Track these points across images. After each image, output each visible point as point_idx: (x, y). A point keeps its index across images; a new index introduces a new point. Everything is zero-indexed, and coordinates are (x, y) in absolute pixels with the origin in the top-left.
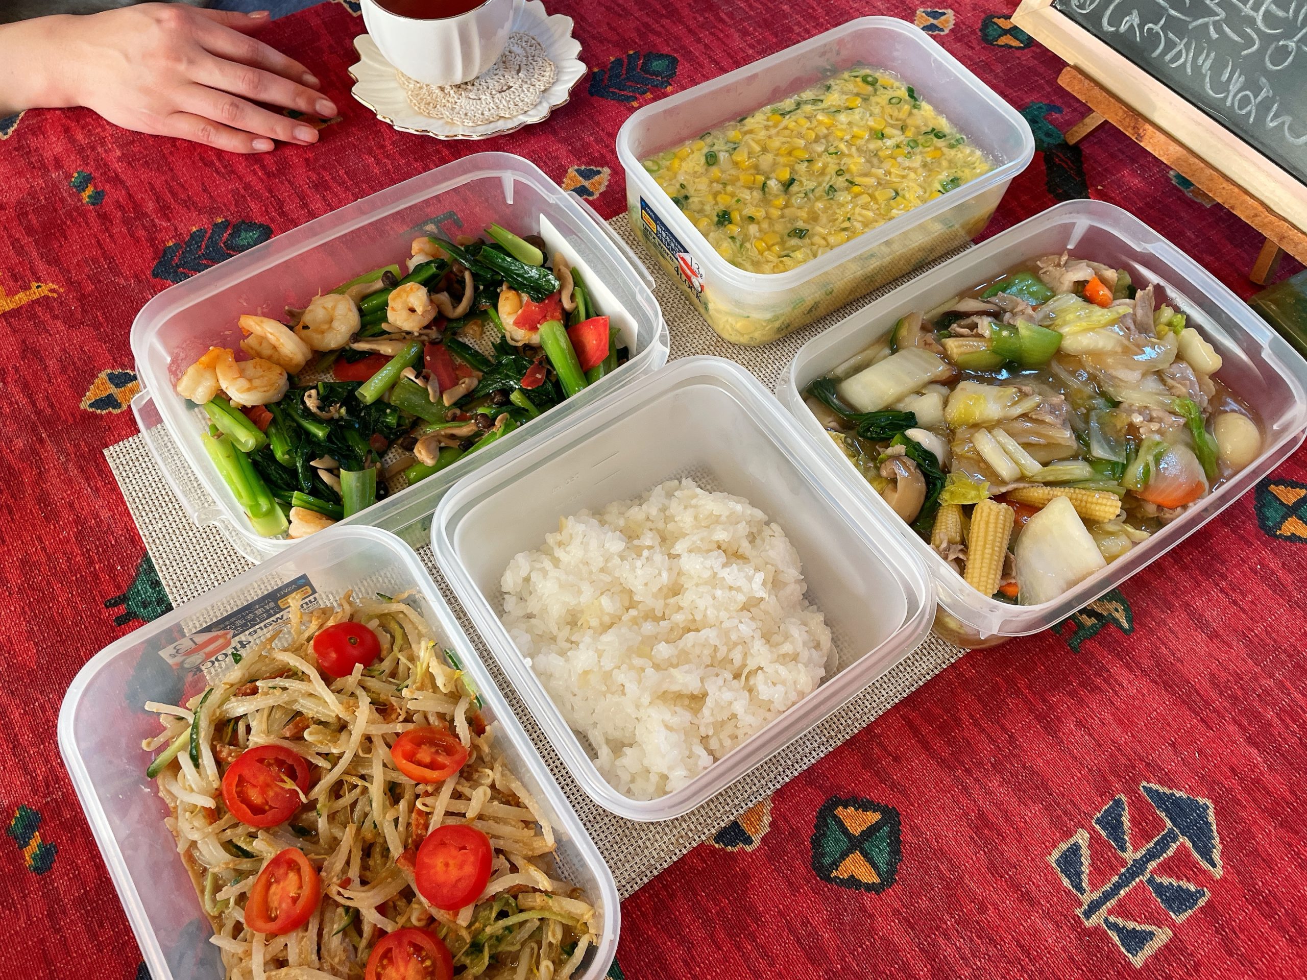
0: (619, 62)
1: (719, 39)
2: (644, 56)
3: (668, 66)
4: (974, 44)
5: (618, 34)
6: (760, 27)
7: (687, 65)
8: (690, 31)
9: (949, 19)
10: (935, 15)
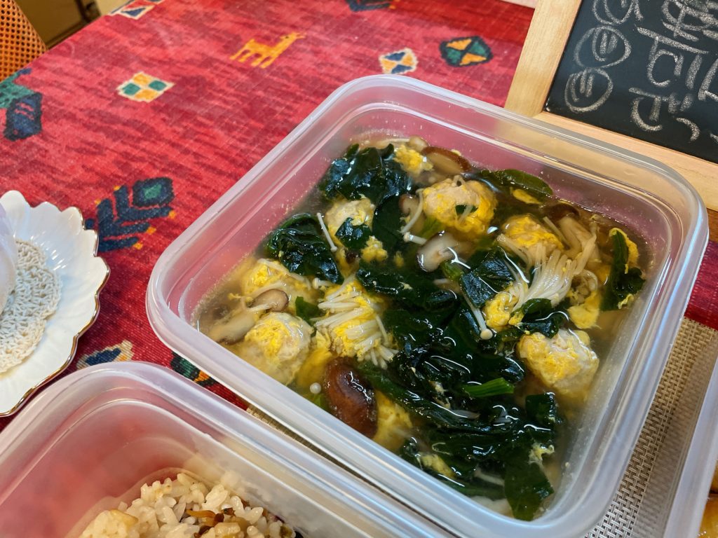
0: (106, 203)
1: (206, 143)
2: (133, 188)
3: (162, 190)
4: (444, 70)
5: (97, 174)
6: (243, 117)
7: (182, 181)
8: (173, 145)
9: (410, 57)
10: (398, 57)
